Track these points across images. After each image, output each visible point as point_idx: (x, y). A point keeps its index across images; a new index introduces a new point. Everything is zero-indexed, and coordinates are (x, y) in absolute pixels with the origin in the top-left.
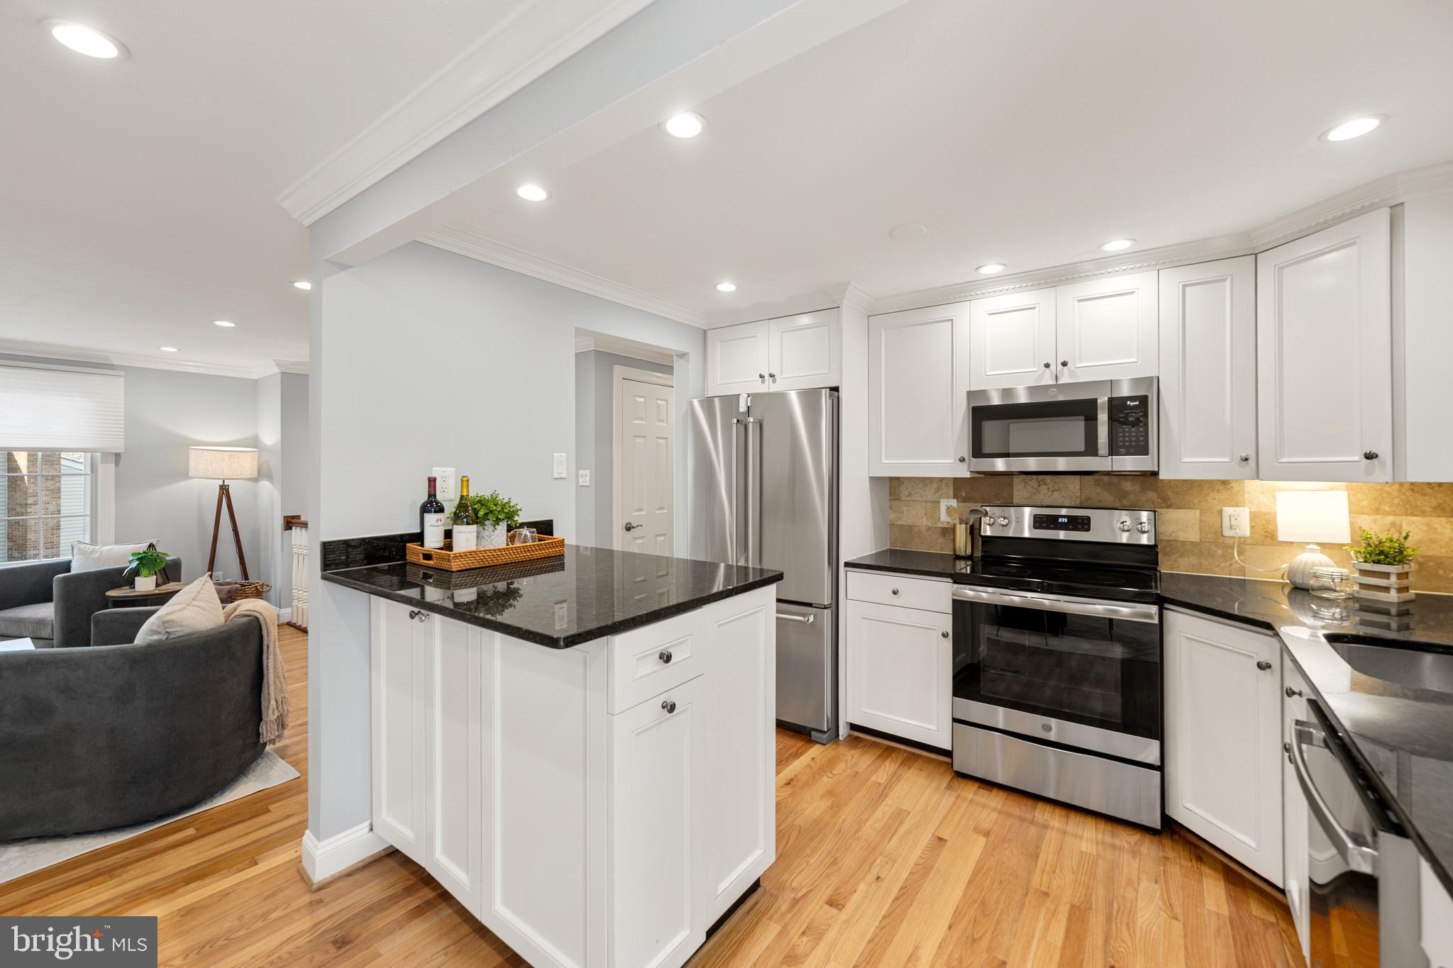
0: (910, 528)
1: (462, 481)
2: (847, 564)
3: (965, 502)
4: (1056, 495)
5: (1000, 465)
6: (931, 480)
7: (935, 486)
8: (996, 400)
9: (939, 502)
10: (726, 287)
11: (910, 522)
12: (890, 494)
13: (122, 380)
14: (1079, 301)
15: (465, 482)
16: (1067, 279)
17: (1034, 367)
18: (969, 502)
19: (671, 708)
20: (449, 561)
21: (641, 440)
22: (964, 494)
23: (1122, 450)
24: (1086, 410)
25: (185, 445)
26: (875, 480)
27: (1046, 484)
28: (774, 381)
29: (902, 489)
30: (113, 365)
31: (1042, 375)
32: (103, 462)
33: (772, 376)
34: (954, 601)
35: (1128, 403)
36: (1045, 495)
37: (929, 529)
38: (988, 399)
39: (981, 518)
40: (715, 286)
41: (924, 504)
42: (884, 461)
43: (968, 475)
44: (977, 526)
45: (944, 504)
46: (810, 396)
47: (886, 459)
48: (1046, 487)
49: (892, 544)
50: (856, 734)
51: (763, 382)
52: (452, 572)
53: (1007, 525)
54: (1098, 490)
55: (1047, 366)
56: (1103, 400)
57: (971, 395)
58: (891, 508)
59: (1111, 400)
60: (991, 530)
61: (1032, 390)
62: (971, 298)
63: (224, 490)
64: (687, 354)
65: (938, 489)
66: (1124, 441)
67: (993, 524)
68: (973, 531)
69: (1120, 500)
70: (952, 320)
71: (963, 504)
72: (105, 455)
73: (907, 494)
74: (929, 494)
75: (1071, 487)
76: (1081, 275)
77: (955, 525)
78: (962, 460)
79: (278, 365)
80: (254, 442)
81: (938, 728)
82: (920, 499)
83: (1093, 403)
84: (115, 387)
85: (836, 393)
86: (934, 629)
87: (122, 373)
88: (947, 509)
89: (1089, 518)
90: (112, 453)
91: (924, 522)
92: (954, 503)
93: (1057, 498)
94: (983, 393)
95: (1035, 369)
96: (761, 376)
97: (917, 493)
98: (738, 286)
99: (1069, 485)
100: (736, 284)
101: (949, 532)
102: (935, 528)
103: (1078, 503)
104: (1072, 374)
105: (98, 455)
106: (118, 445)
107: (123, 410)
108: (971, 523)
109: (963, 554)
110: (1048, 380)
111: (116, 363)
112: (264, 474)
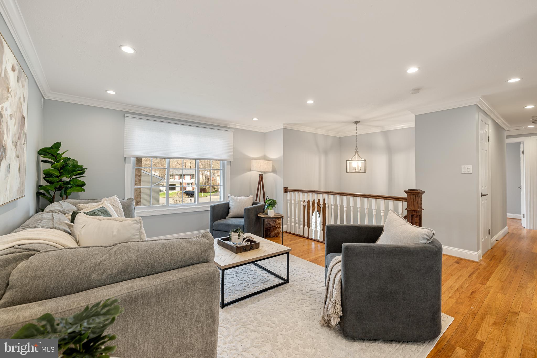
13: (232, 133)
30: (229, 127)
32: (227, 164)
63: (261, 177)
72: (228, 162)
79: (283, 125)
84: (230, 135)
87: (233, 130)
105: (226, 162)
106: (231, 158)
107: (233, 145)
111: (231, 126)
112: (274, 171)
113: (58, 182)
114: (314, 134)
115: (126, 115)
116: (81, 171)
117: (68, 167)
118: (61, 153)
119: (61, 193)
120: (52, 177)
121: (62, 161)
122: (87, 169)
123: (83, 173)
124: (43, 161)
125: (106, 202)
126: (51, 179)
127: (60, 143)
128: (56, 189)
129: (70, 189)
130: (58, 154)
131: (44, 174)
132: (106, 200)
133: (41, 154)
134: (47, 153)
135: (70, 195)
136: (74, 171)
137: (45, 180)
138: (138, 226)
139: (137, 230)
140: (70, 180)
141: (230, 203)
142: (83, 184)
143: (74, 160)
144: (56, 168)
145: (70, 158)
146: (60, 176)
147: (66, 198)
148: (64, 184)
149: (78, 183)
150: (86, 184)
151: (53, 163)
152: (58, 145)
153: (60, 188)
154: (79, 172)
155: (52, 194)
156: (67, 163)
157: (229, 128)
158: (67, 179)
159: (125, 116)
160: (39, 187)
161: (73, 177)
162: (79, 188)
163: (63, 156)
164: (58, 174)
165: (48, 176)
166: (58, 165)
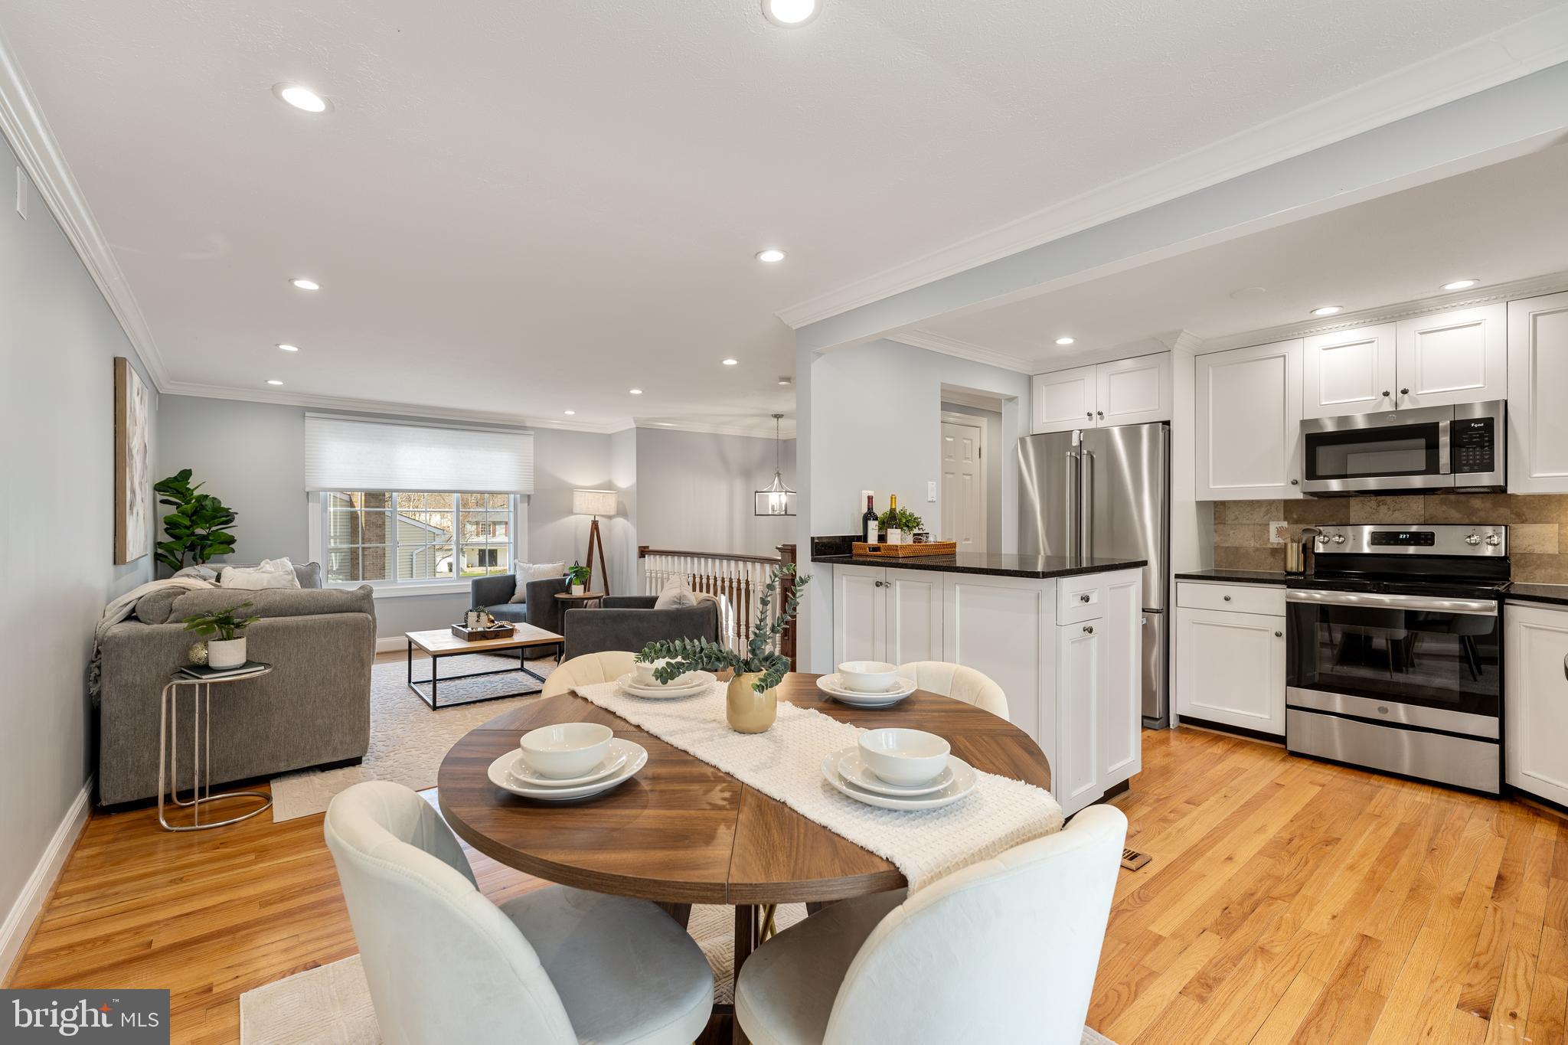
0: (1237, 549)
1: (892, 498)
2: (1177, 576)
3: (1297, 523)
4: (1397, 514)
5: (1335, 485)
6: (1259, 502)
7: (1264, 509)
8: (1330, 427)
9: (1269, 524)
10: (1065, 341)
11: (1236, 544)
12: (1215, 519)
13: (531, 440)
14: (1421, 334)
15: (893, 498)
16: (1408, 314)
17: (1373, 396)
18: (1301, 523)
19: (1091, 631)
20: (897, 550)
21: (951, 476)
22: (1295, 516)
23: (1466, 468)
24: (1426, 433)
25: (571, 489)
26: (1201, 505)
27: (1386, 504)
28: (1102, 418)
29: (1227, 513)
31: (1381, 403)
32: (521, 502)
33: (1100, 414)
34: (1288, 604)
35: (1473, 425)
36: (1384, 513)
37: (1257, 550)
38: (1321, 427)
39: (1314, 537)
40: (1055, 341)
41: (1251, 527)
42: (1211, 487)
43: (1300, 496)
44: (1310, 545)
45: (1273, 527)
46: (1132, 432)
47: (1214, 484)
48: (1386, 507)
49: (1216, 565)
50: (1185, 726)
51: (1091, 419)
52: (899, 558)
53: (1342, 542)
54: (1444, 508)
55: (1386, 394)
56: (1444, 424)
57: (1304, 423)
58: (1216, 532)
59: (1453, 424)
60: (1324, 547)
61: (1371, 417)
62: (1306, 335)
63: (595, 525)
64: (1016, 397)
65: (1267, 513)
66: (1468, 460)
67: (1327, 542)
68: (1307, 549)
69: (1468, 517)
70: (1284, 356)
71: (1295, 526)
72: (522, 496)
73: (1234, 518)
74: (1258, 516)
75: (1414, 506)
76: (1423, 310)
77: (1286, 544)
78: (1295, 483)
79: (635, 422)
80: (609, 486)
81: (1271, 716)
82: (1248, 522)
83: (1435, 427)
84: (527, 443)
85: (1167, 426)
86: (1267, 631)
87: (532, 433)
88: (1276, 532)
89: (1433, 534)
90: (525, 495)
91: (1251, 544)
92: (1285, 524)
93: (1398, 516)
94: (1315, 422)
95: (1374, 398)
96: (1089, 415)
97: (1244, 517)
98: (1075, 339)
99: (1411, 505)
100: (1073, 338)
101: (1280, 552)
102: (1264, 549)
103: (1422, 520)
104: (1413, 400)
105: (518, 496)
106: (529, 488)
107: (532, 461)
108: (1303, 542)
109: (1294, 570)
110: (1387, 406)
111: (528, 425)
112: (622, 512)
113: (188, 536)
114: (716, 437)
115: (307, 414)
116: (228, 517)
117: (204, 511)
118: (192, 488)
119: (195, 554)
120: (179, 528)
121: (194, 501)
122: (237, 513)
123: (231, 521)
124: (163, 502)
125: (267, 566)
126: (177, 531)
127: (190, 470)
128: (186, 547)
129: (209, 549)
130: (189, 489)
131: (166, 523)
132: (267, 563)
133: (159, 491)
134: (169, 487)
135: (209, 558)
136: (215, 517)
137: (168, 533)
138: (290, 577)
139: (289, 581)
140: (208, 534)
141: (517, 577)
142: (232, 541)
143: (214, 498)
144: (184, 513)
145: (207, 496)
146: (191, 526)
147: (204, 562)
148: (198, 539)
149: (223, 538)
150: (236, 540)
151: (178, 506)
152: (186, 474)
153: (192, 547)
154: (224, 519)
155: (179, 557)
156: (203, 503)
157: (525, 428)
158: (204, 532)
159: (304, 416)
160: (158, 545)
161: (214, 528)
162: (226, 546)
163: (196, 493)
164: (187, 522)
165: (171, 526)
166: (188, 508)
